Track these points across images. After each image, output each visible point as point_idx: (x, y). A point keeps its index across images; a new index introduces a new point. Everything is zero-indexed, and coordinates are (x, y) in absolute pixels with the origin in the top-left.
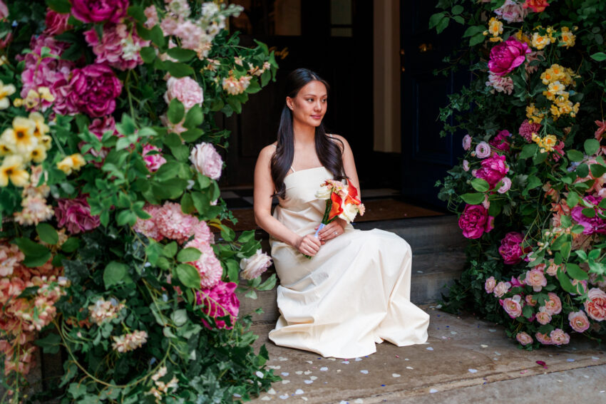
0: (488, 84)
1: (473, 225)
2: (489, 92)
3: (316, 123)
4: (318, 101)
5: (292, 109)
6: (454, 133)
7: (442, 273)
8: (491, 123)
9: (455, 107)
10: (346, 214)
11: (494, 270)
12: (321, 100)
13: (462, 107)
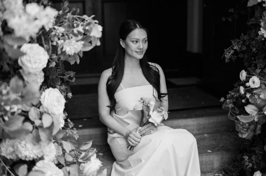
0: (260, 33)
1: (246, 130)
2: (261, 39)
3: (140, 57)
4: (141, 42)
5: (124, 47)
6: (235, 60)
7: (224, 152)
8: (261, 60)
9: (235, 48)
10: (153, 118)
11: (260, 161)
12: (142, 41)
13: (241, 48)
